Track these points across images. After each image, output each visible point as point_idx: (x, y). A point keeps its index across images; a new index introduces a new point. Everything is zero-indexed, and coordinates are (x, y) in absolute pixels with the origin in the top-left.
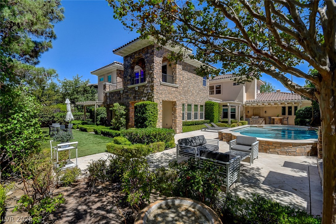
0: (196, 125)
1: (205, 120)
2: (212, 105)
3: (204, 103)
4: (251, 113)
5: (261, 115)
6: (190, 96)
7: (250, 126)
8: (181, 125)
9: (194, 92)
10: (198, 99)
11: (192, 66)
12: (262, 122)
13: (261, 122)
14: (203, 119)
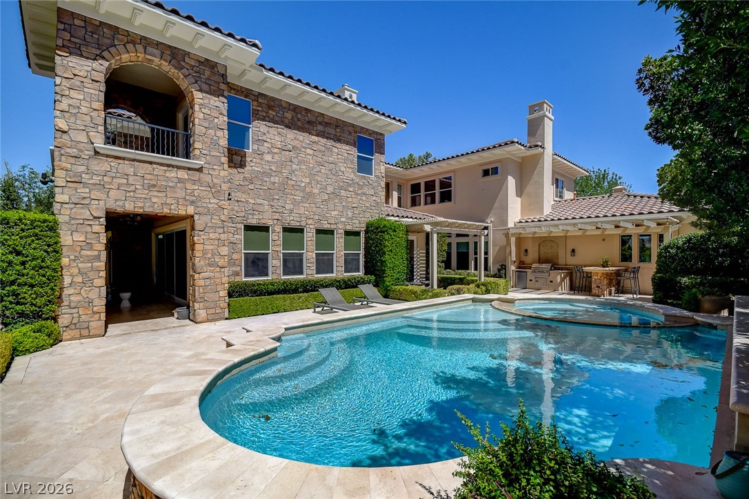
0: (306, 291)
1: (366, 274)
2: (381, 232)
3: (364, 225)
4: (533, 255)
5: (561, 261)
6: (295, 203)
7: (474, 300)
8: (224, 293)
9: (316, 191)
10: (336, 213)
11: (306, 109)
12: (563, 280)
13: (559, 280)
14: (361, 273)
